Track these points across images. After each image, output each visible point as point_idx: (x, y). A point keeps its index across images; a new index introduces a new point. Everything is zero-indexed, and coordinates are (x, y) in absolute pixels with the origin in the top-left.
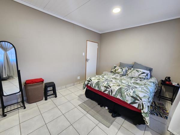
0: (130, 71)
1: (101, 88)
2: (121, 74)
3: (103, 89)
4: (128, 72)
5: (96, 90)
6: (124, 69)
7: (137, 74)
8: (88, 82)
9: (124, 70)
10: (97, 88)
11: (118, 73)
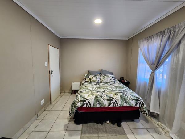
0: (102, 77)
1: (103, 103)
2: (96, 81)
3: (106, 104)
4: (102, 79)
5: (98, 108)
6: (97, 76)
7: (109, 79)
8: (82, 103)
9: (98, 78)
10: (98, 106)
11: (94, 81)
